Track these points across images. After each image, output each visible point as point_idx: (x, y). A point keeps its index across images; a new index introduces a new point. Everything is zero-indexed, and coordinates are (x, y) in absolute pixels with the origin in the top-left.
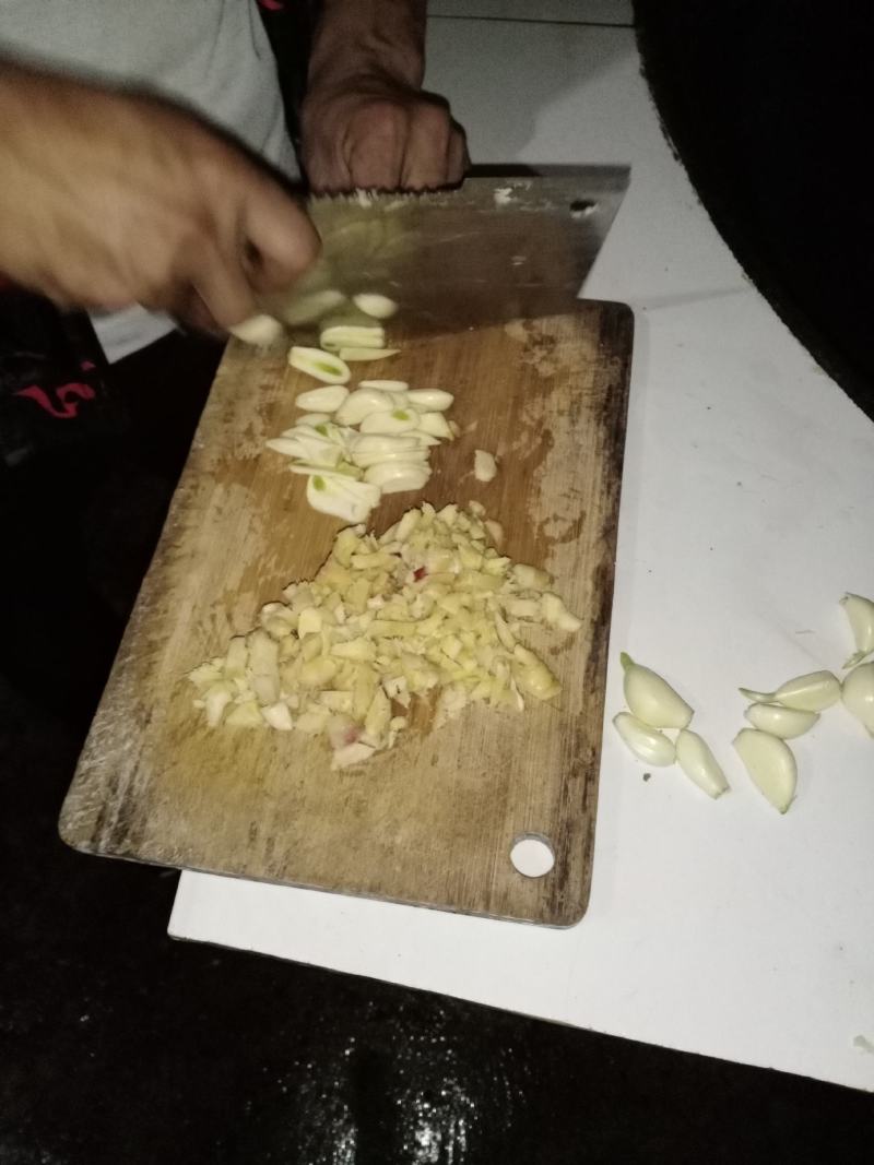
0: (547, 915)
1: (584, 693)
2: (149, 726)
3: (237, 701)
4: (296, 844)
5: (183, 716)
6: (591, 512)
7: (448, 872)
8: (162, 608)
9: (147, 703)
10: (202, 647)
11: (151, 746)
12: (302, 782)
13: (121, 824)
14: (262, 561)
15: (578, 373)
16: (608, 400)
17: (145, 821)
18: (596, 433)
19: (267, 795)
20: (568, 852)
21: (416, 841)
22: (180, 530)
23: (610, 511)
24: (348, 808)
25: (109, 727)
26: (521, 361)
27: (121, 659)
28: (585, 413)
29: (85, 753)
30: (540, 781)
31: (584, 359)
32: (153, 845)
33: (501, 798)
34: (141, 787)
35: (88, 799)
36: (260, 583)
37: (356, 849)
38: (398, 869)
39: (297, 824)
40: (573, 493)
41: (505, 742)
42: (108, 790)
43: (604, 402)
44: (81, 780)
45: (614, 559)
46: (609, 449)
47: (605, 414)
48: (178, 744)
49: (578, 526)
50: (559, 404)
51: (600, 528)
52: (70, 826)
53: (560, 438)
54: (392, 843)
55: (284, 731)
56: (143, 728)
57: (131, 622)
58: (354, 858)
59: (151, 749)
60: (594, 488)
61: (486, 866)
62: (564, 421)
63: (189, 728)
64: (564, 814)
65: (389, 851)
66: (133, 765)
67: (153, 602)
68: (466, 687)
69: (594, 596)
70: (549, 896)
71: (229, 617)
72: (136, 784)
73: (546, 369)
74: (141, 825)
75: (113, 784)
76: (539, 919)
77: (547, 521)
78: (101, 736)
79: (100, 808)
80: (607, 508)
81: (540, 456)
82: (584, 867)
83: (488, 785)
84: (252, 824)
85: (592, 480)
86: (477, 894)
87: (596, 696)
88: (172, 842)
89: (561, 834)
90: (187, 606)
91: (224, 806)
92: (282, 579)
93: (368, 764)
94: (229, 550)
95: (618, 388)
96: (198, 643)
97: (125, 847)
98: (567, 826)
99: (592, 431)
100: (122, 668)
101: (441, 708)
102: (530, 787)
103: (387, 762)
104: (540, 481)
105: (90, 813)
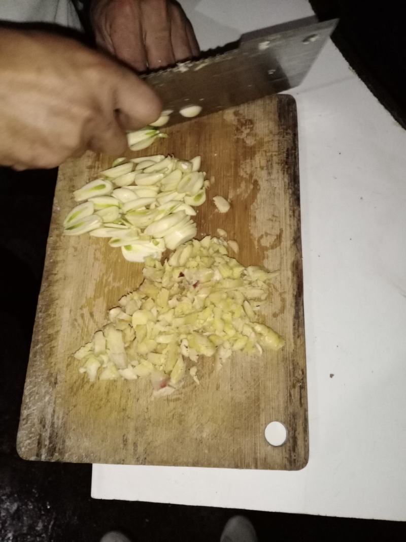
0: (288, 467)
1: (294, 338)
2: (57, 385)
3: (104, 366)
4: (149, 444)
5: (75, 377)
6: (286, 228)
7: (233, 450)
8: (52, 313)
9: (54, 371)
10: (79, 334)
11: (60, 397)
12: (147, 409)
13: (51, 445)
14: (105, 278)
15: (269, 142)
16: (287, 158)
17: (64, 441)
18: (283, 179)
19: (129, 418)
20: (295, 431)
21: (214, 435)
22: (55, 263)
23: (296, 227)
24: (174, 420)
25: (34, 389)
26: (235, 137)
27: (34, 347)
28: (276, 166)
29: (23, 406)
30: (276, 392)
31: (271, 132)
32: (71, 455)
33: (257, 404)
34: (58, 423)
35: (31, 433)
36: (106, 291)
37: (182, 443)
38: (206, 451)
39: (148, 433)
40: (274, 218)
41: (254, 372)
42: (40, 426)
43: (285, 159)
44: (24, 422)
45: (301, 257)
46: (291, 189)
47: (287, 166)
48: (75, 394)
49: (279, 237)
50: (260, 163)
51: (292, 238)
52: (23, 449)
53: (263, 184)
54: (202, 437)
55: (133, 380)
56: (54, 387)
57: (36, 324)
58: (182, 448)
59: (60, 400)
60: (285, 214)
61: (253, 444)
62: (264, 173)
63: (80, 384)
64: (291, 410)
65: (200, 442)
66: (52, 410)
67: (47, 310)
68: (230, 343)
69: (293, 279)
70: (288, 456)
71: (92, 315)
72: (56, 420)
73: (250, 142)
74: (63, 444)
75: (42, 422)
76: (284, 468)
77: (262, 237)
78: (31, 394)
79: (38, 437)
80: (294, 225)
81: (253, 196)
82: (305, 438)
83: (248, 398)
84: (124, 436)
85: (283, 209)
86: (250, 460)
87: (300, 339)
88: (81, 451)
89: (290, 421)
90: (66, 310)
91: (107, 427)
92: (118, 288)
93: (182, 393)
94: (85, 273)
95: (292, 149)
96: (76, 332)
97: (56, 457)
98: (293, 416)
99: (280, 179)
100: (36, 353)
101: (218, 357)
102: (271, 396)
103: (192, 391)
104: (255, 212)
105: (33, 440)
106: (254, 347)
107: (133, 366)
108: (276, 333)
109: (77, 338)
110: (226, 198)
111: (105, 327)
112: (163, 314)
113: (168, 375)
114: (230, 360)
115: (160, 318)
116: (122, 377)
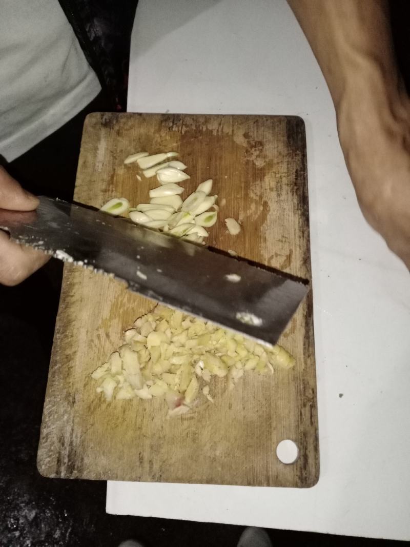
0: (299, 484)
1: (304, 358)
2: (75, 405)
3: (120, 386)
4: (164, 462)
5: (92, 397)
6: (295, 249)
7: (246, 468)
8: (70, 334)
9: (72, 391)
10: (95, 355)
11: (78, 416)
12: (162, 427)
13: (70, 463)
14: (120, 299)
15: (278, 163)
16: (296, 179)
17: (82, 459)
18: (292, 200)
20: (306, 449)
21: (227, 453)
22: (72, 285)
23: (305, 247)
24: (188, 439)
25: (53, 408)
26: (246, 159)
27: (52, 368)
28: (285, 187)
29: (43, 425)
30: (287, 411)
31: (280, 154)
32: (89, 472)
33: (268, 423)
34: (77, 441)
35: (50, 450)
36: (121, 312)
37: (196, 461)
38: (220, 469)
39: (163, 451)
40: (283, 239)
41: (266, 391)
42: (60, 444)
43: (294, 180)
44: (44, 441)
46: (300, 209)
47: (296, 188)
48: (92, 413)
49: (289, 258)
50: (269, 184)
51: (301, 259)
52: (43, 467)
53: (273, 206)
54: (215, 455)
55: (148, 399)
56: (72, 406)
57: (54, 345)
58: (196, 466)
59: (78, 419)
60: (295, 234)
61: (265, 462)
62: (274, 195)
63: (97, 403)
64: (302, 429)
65: (214, 460)
66: (71, 428)
67: (65, 331)
68: (242, 363)
70: (299, 474)
71: (108, 335)
72: (74, 439)
73: (260, 163)
74: (81, 462)
75: (61, 441)
76: (296, 485)
77: (272, 257)
78: (50, 414)
79: (57, 455)
80: (303, 246)
81: (263, 217)
82: (315, 456)
83: (260, 417)
84: (140, 454)
85: (293, 230)
86: (262, 478)
87: (311, 359)
88: (99, 469)
89: (301, 439)
90: (83, 332)
91: (123, 446)
92: (133, 309)
93: (195, 412)
94: (100, 294)
95: (301, 171)
96: (93, 353)
97: (75, 475)
98: (304, 434)
99: (290, 199)
100: (54, 372)
101: (230, 377)
102: (282, 415)
103: (205, 410)
104: (265, 233)
105: (53, 458)
106: (266, 366)
107: (149, 386)
108: (287, 352)
109: (93, 359)
110: (237, 220)
111: (120, 348)
112: (178, 335)
113: (183, 394)
114: (242, 380)
115: (175, 339)
116: (137, 396)
